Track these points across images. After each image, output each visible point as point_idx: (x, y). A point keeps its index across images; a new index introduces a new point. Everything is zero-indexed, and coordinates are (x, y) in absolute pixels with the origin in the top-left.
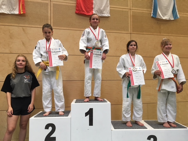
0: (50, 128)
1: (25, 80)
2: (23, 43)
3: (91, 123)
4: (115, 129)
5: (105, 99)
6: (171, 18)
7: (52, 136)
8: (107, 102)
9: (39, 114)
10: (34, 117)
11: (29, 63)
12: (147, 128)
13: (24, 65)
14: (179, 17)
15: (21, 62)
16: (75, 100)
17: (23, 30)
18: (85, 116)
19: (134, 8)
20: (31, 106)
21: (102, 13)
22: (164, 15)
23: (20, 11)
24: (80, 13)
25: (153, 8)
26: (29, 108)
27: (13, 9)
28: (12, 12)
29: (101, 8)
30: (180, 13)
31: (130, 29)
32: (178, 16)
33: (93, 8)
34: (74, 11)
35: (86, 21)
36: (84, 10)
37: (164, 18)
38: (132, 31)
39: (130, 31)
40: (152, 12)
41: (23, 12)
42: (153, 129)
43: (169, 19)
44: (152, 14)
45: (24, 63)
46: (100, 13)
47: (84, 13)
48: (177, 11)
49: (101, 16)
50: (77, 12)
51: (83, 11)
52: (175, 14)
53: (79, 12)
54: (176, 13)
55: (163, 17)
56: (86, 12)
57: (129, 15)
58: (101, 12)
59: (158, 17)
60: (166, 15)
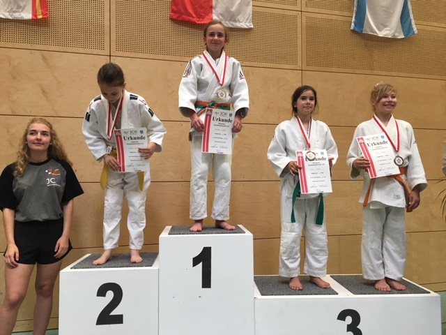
0: (110, 295)
1: (50, 181)
2: (44, 92)
3: (206, 282)
4: (262, 295)
5: (240, 226)
6: (396, 34)
7: (114, 313)
8: (244, 232)
9: (82, 261)
10: (71, 268)
11: (58, 140)
12: (337, 294)
13: (47, 143)
14: (416, 32)
15: (39, 136)
16: (168, 228)
17: (44, 58)
18: (194, 266)
19: (310, 9)
20: (62, 242)
21: (235, 21)
22: (381, 26)
23: (36, 12)
24: (180, 19)
25: (355, 9)
26: (57, 246)
27: (19, 7)
28: (17, 15)
29: (232, 7)
30: (420, 22)
31: (299, 59)
32: (415, 29)
33: (211, 7)
34: (168, 13)
35: (197, 38)
36: (191, 11)
37: (381, 34)
38: (305, 64)
39: (300, 64)
40: (353, 19)
41: (42, 14)
42: (351, 295)
43: (394, 35)
44: (353, 24)
45: (46, 139)
46: (229, 21)
47: (190, 18)
48: (412, 17)
49: (231, 26)
50: (174, 17)
51: (190, 15)
52: (407, 25)
53: (179, 17)
54: (411, 23)
55: (380, 30)
56: (197, 16)
57: (299, 25)
58: (233, 17)
59: (366, 31)
60: (385, 26)
